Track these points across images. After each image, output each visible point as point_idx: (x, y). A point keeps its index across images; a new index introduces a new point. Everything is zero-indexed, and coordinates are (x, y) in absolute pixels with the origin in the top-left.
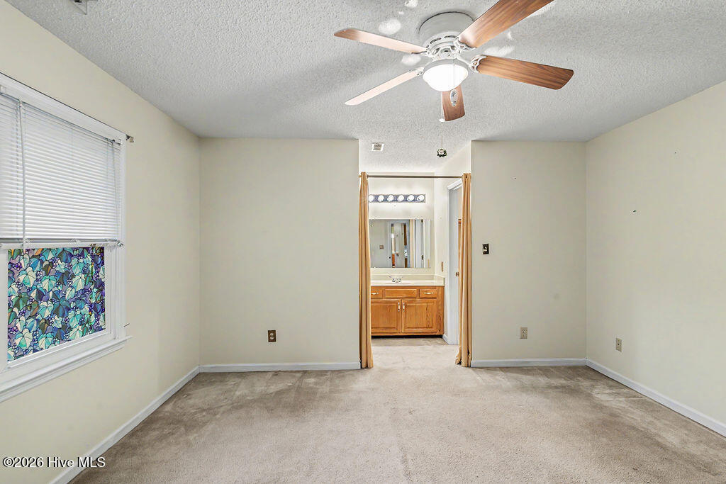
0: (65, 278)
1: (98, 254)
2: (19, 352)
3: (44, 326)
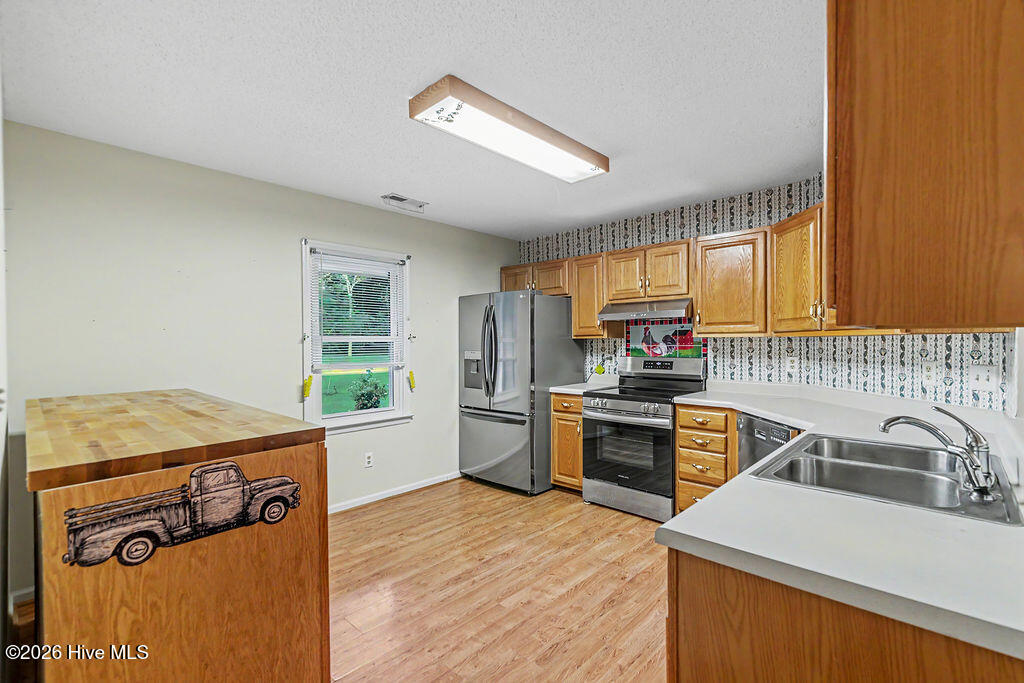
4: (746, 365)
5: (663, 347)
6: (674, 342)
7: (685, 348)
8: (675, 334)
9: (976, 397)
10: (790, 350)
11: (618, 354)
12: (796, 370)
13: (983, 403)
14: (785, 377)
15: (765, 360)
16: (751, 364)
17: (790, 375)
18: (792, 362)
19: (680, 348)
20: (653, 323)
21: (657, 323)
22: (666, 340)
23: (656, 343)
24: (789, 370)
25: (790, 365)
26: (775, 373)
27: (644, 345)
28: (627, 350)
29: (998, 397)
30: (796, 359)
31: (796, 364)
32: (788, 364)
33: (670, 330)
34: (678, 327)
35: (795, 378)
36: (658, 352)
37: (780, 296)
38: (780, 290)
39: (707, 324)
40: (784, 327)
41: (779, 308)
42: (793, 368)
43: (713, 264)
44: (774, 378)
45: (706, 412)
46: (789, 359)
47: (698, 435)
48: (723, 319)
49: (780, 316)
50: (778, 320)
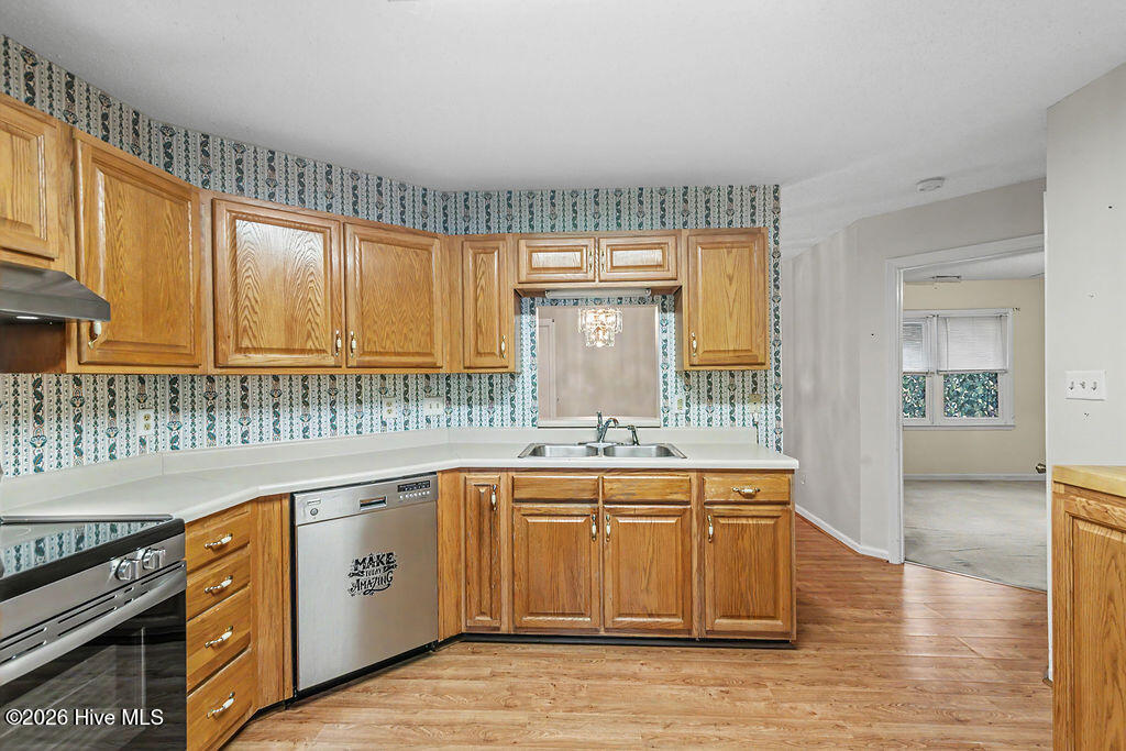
0: (972, 388)
1: (994, 376)
2: (950, 415)
3: (961, 408)
4: (69, 435)
9: (428, 421)
10: (142, 398)
12: (152, 431)
13: (434, 424)
15: (104, 419)
16: (78, 430)
17: (143, 442)
18: (147, 418)
24: (141, 432)
25: (143, 424)
26: (120, 441)
29: (444, 419)
30: (151, 413)
31: (151, 422)
32: (141, 422)
35: (150, 445)
37: (246, 312)
38: (247, 303)
39: (107, 342)
40: (257, 359)
41: (245, 330)
42: (147, 427)
43: (119, 213)
44: (120, 451)
45: (226, 521)
46: (143, 413)
47: (214, 576)
48: (140, 336)
49: (245, 343)
50: (239, 350)
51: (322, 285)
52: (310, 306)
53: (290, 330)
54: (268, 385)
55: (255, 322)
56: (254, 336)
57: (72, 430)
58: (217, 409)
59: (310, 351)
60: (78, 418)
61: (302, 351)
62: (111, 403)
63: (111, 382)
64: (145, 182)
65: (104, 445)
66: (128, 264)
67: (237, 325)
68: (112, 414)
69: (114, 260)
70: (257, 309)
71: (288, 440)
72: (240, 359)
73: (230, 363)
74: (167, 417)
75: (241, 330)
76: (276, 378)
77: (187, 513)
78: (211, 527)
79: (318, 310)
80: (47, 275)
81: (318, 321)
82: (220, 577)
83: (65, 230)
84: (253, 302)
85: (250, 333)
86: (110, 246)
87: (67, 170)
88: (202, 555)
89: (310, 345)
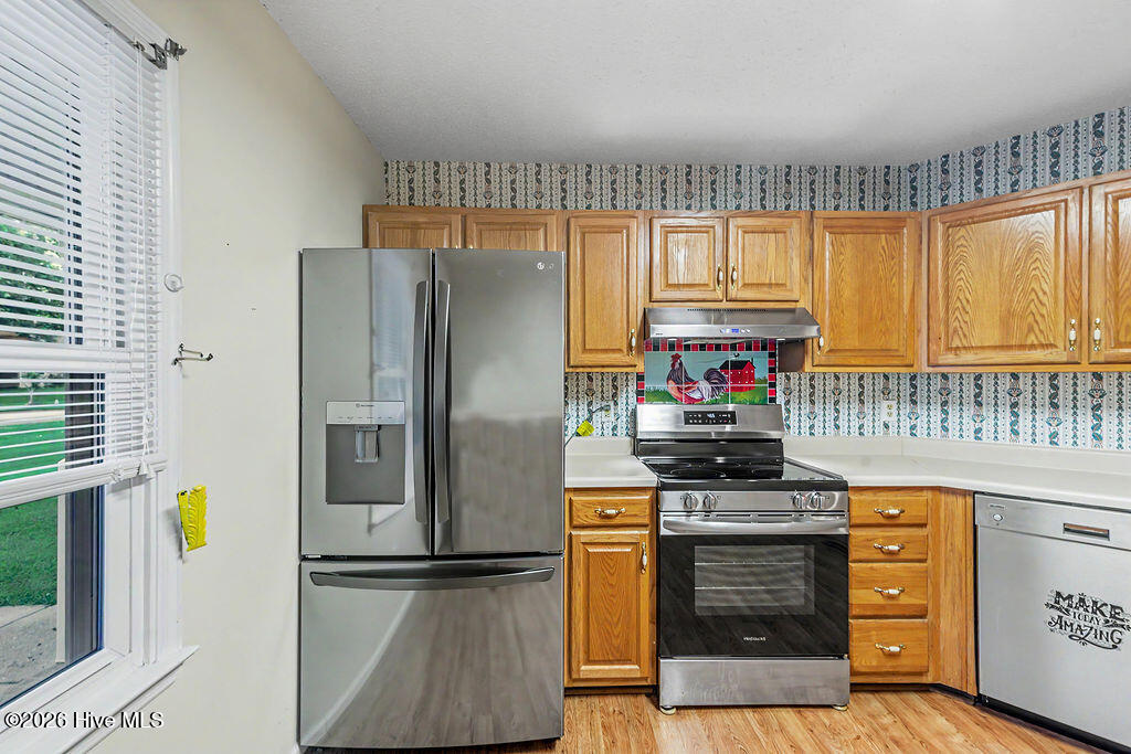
4: (830, 414)
5: (705, 386)
6: (723, 380)
7: (741, 389)
8: (725, 367)
10: (886, 392)
11: (622, 400)
12: (894, 418)
14: (880, 429)
15: (855, 405)
16: (837, 411)
17: (886, 426)
18: (889, 407)
19: (733, 389)
20: (687, 348)
21: (695, 347)
22: (709, 376)
23: (692, 381)
24: (885, 418)
25: (886, 411)
26: (868, 423)
27: (672, 384)
28: (639, 393)
30: (894, 403)
31: (894, 411)
32: (885, 410)
33: (716, 360)
34: (731, 356)
35: (893, 429)
36: (696, 396)
37: (957, 313)
38: (959, 304)
39: (830, 351)
40: (969, 357)
41: (955, 331)
42: (890, 415)
43: (842, 257)
44: (867, 430)
45: (900, 497)
46: (885, 404)
47: (883, 537)
48: (856, 344)
49: (956, 343)
50: (949, 349)
51: (1050, 269)
52: (1033, 296)
53: (1005, 323)
54: (1007, 382)
55: (966, 322)
56: (965, 336)
57: (833, 411)
58: (950, 404)
59: (1032, 347)
60: (836, 403)
61: (1022, 347)
62: (861, 394)
63: (861, 378)
64: (861, 227)
65: (855, 424)
66: (847, 293)
67: (947, 326)
68: (862, 402)
69: (837, 293)
70: (968, 308)
71: (1029, 443)
72: (950, 358)
73: (940, 362)
74: (906, 408)
75: (951, 331)
76: (1015, 376)
77: (854, 479)
78: (882, 497)
79: (1044, 299)
80: (797, 311)
81: (1044, 312)
82: (891, 541)
83: (806, 280)
84: (964, 302)
85: (960, 333)
86: (834, 283)
87: (808, 241)
88: (869, 516)
89: (1032, 339)
